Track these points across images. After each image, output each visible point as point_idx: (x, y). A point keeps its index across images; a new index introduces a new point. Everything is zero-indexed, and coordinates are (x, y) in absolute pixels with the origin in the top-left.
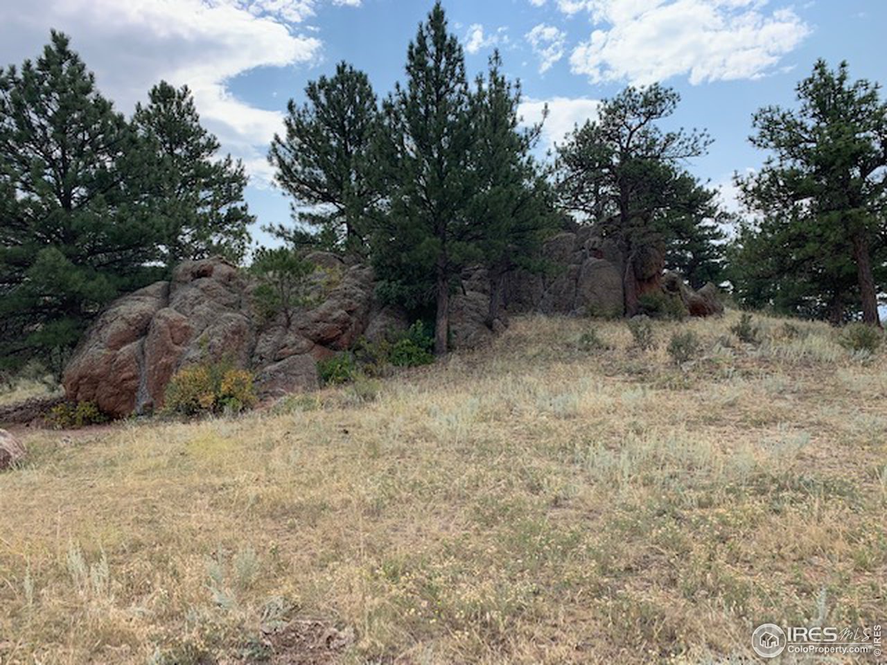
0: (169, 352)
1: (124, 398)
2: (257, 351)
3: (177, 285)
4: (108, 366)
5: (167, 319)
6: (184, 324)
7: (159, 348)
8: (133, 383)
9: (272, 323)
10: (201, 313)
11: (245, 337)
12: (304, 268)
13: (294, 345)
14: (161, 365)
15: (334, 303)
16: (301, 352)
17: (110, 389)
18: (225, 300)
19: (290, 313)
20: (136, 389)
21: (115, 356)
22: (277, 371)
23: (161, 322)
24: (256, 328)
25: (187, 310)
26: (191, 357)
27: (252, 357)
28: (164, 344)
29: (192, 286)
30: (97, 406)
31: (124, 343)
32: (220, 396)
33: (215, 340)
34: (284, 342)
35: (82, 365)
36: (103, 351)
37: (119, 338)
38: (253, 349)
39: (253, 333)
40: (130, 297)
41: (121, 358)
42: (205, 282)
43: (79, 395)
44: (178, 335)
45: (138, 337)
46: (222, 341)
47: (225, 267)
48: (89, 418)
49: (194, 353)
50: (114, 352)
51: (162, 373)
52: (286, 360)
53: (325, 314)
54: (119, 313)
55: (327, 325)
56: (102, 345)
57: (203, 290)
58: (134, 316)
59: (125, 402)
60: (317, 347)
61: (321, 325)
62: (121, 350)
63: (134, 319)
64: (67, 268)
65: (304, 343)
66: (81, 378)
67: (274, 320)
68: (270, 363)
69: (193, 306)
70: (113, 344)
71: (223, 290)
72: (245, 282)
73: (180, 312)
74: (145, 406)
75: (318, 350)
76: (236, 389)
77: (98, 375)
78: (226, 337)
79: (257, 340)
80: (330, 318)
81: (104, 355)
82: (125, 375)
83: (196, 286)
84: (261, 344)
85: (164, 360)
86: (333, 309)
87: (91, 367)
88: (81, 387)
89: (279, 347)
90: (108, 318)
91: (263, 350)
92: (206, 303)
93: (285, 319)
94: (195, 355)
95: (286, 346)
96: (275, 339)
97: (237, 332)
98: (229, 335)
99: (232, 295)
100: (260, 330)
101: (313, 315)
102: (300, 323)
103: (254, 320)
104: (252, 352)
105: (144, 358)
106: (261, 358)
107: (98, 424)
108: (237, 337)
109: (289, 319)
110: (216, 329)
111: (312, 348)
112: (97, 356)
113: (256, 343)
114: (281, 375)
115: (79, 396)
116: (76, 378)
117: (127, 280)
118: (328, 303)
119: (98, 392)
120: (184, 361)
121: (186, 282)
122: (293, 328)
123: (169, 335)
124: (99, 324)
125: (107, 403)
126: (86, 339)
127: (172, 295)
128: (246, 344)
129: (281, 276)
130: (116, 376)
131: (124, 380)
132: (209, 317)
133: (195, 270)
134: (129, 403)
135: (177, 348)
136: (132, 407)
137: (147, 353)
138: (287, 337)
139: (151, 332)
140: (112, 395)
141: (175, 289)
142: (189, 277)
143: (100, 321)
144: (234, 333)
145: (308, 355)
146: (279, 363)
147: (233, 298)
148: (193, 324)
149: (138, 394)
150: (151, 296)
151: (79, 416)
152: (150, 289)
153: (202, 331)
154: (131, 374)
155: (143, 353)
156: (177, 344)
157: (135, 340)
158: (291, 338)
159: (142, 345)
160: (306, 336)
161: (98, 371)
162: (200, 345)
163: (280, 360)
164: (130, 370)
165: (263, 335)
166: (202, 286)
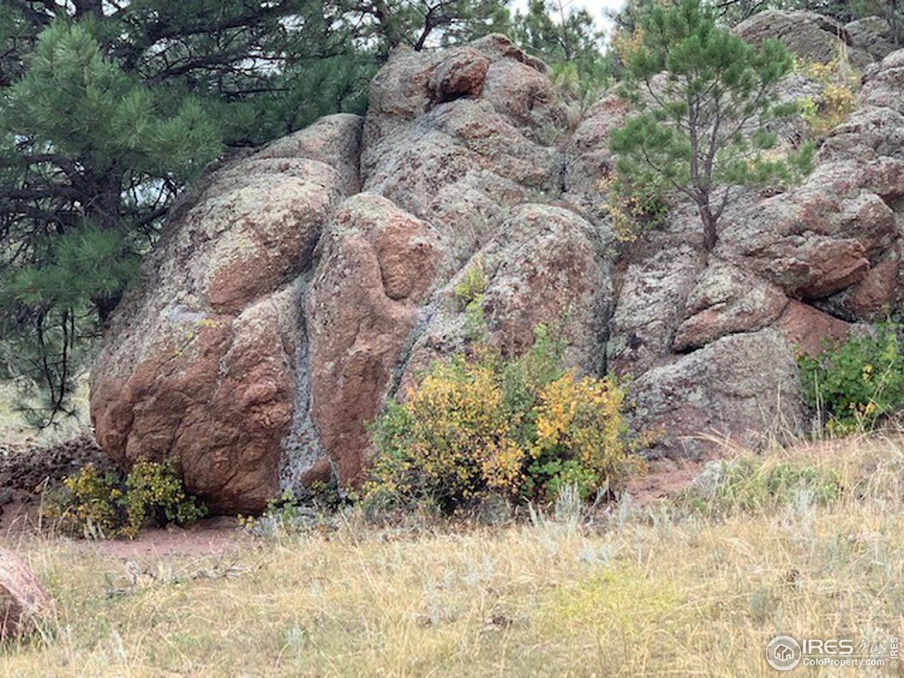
0: (377, 321)
1: (251, 452)
2: (620, 318)
3: (385, 125)
4: (211, 361)
5: (368, 226)
6: (415, 240)
7: (350, 311)
8: (276, 412)
9: (663, 236)
10: (460, 205)
11: (585, 280)
12: (758, 65)
13: (729, 301)
14: (355, 361)
15: (845, 169)
16: (751, 323)
17: (215, 429)
18: (522, 167)
19: (715, 201)
20: (284, 429)
21: (228, 333)
22: (685, 383)
23: (352, 237)
24: (612, 252)
25: (420, 197)
26: (437, 335)
27: (604, 338)
28: (362, 299)
29: (428, 125)
30: (181, 473)
31: (250, 294)
32: (535, 452)
33: (503, 286)
34: (701, 292)
35: (142, 360)
36: (199, 319)
37: (239, 281)
38: (609, 314)
39: (606, 266)
40: (256, 161)
41: (243, 339)
42: (465, 112)
43: (132, 441)
44: (400, 272)
45: (285, 278)
46: (524, 289)
47: (517, 67)
48: (160, 509)
49: (445, 326)
50: (226, 319)
51: (357, 381)
52: (708, 351)
53: (820, 205)
54: (239, 211)
55: (828, 241)
56: (193, 300)
57: (460, 136)
58: (277, 216)
59: (253, 465)
60: (797, 309)
61: (810, 244)
62: (246, 314)
63: (279, 227)
64: (106, 84)
65: (760, 296)
66: (140, 394)
67: (660, 228)
68: (661, 358)
69: (434, 185)
70: (221, 298)
71: (516, 137)
72: (573, 109)
73: (399, 202)
74: (308, 479)
75: (798, 317)
76: (579, 434)
77: (185, 388)
78: (532, 277)
79: (618, 284)
80: (835, 218)
81: (201, 328)
82: (254, 390)
83: (441, 127)
84: (630, 297)
85: (361, 346)
86: (842, 190)
87: (166, 363)
88: (139, 423)
89: (684, 307)
90: (208, 225)
91: (639, 318)
92: (471, 176)
93: (696, 224)
94: (448, 330)
95: (705, 305)
96: (671, 283)
97: (566, 261)
98: (542, 269)
99: (540, 152)
100: (624, 257)
101: (785, 209)
102: (749, 236)
103: (606, 229)
104: (604, 327)
105: (305, 339)
106: (634, 343)
107: (182, 525)
108: (562, 276)
109: (711, 221)
110: (506, 254)
111: (782, 312)
112: (182, 333)
113: (616, 294)
114: (696, 397)
115: (133, 444)
116: (126, 393)
117: (246, 112)
118: (825, 173)
119: (183, 435)
120: (419, 351)
121: (409, 116)
122: (725, 250)
123: (375, 272)
124: (184, 240)
125: (207, 468)
126: (148, 284)
127: (371, 153)
128: (587, 298)
129: (695, 89)
130: (229, 393)
131: (254, 403)
132: (481, 220)
133: (437, 79)
134: (263, 468)
135: (398, 311)
136: (272, 479)
137: (316, 325)
138: (709, 276)
139: (324, 264)
140: (219, 443)
141: (379, 135)
142: (419, 99)
143: (185, 233)
144: (555, 265)
145: (771, 335)
146: (688, 359)
147: (544, 159)
148: (441, 242)
149: (289, 442)
150: (312, 155)
151: (134, 503)
152: (313, 136)
153: (464, 261)
154: (272, 384)
155: (302, 323)
156: (396, 298)
157: (279, 286)
158: (719, 281)
159: (299, 302)
160: (767, 275)
161: (183, 375)
162: (462, 303)
163: (688, 349)
164: (268, 375)
165: (634, 269)
166: (457, 124)
